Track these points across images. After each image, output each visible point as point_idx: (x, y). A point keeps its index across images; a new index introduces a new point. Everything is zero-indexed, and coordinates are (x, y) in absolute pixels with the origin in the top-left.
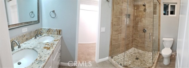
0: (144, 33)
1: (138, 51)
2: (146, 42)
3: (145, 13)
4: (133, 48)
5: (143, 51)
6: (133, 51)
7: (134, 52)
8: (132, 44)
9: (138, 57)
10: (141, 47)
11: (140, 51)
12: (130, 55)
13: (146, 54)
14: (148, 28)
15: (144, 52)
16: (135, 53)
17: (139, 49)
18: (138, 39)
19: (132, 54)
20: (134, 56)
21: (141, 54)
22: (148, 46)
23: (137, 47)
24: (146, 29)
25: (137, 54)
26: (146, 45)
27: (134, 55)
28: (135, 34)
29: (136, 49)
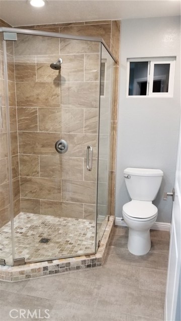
0: (58, 155)
1: (40, 221)
3: (58, 90)
4: (22, 215)
5: (60, 216)
6: (27, 223)
7: (29, 225)
8: (19, 201)
9: (45, 236)
10: (51, 204)
11: (50, 219)
12: (19, 235)
13: (70, 224)
14: (71, 137)
15: (61, 219)
16: (33, 228)
17: (46, 214)
18: (38, 179)
19: (23, 231)
20: (32, 235)
21: (54, 228)
22: (73, 199)
23: (35, 207)
24: (63, 141)
25: (41, 230)
26: (68, 195)
27: (31, 232)
28: (23, 161)
29: (31, 215)
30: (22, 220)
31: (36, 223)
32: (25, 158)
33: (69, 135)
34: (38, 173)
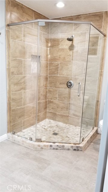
0: (68, 89)
1: (56, 124)
2: (72, 107)
3: (71, 53)
4: (47, 120)
5: (66, 123)
6: (48, 124)
7: (49, 125)
8: (46, 112)
9: (56, 132)
10: (62, 116)
11: (61, 124)
12: (43, 129)
13: (71, 128)
15: (67, 125)
16: (51, 127)
17: (59, 121)
18: (56, 101)
19: (46, 128)
20: (50, 130)
21: (62, 129)
22: (74, 115)
23: (54, 116)
24: (71, 81)
25: (55, 128)
26: (72, 112)
27: (49, 129)
28: (50, 91)
29: (52, 121)
30: (46, 123)
31: (53, 125)
32: (51, 89)
33: (75, 78)
34: (57, 98)
